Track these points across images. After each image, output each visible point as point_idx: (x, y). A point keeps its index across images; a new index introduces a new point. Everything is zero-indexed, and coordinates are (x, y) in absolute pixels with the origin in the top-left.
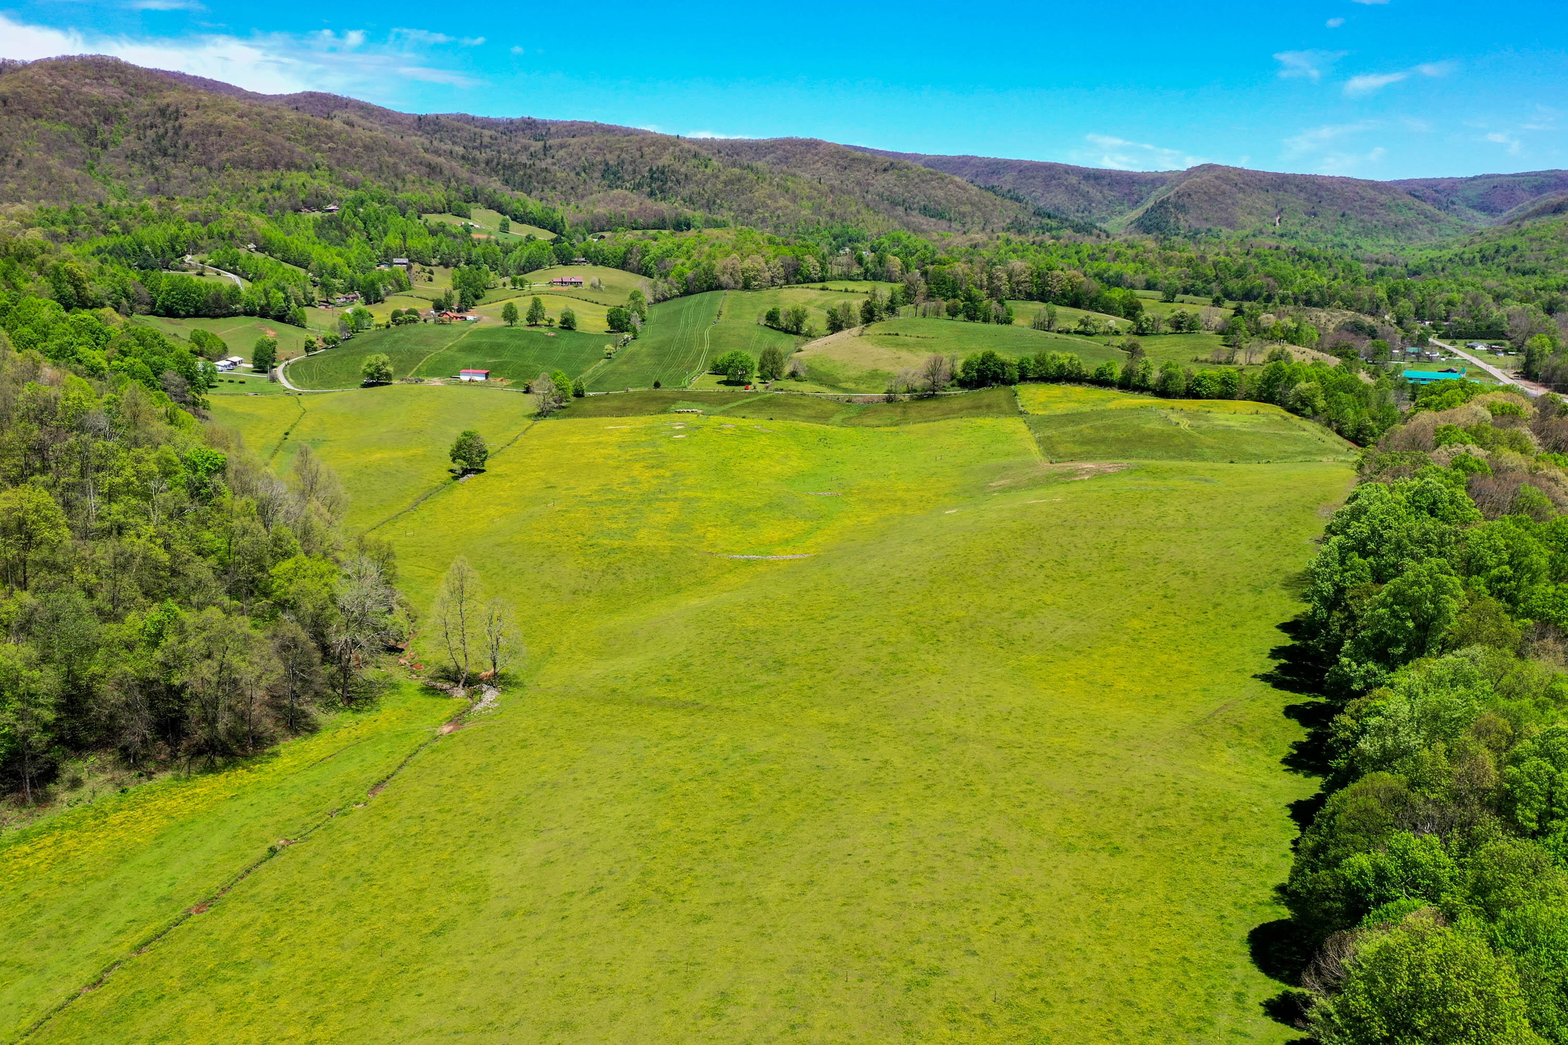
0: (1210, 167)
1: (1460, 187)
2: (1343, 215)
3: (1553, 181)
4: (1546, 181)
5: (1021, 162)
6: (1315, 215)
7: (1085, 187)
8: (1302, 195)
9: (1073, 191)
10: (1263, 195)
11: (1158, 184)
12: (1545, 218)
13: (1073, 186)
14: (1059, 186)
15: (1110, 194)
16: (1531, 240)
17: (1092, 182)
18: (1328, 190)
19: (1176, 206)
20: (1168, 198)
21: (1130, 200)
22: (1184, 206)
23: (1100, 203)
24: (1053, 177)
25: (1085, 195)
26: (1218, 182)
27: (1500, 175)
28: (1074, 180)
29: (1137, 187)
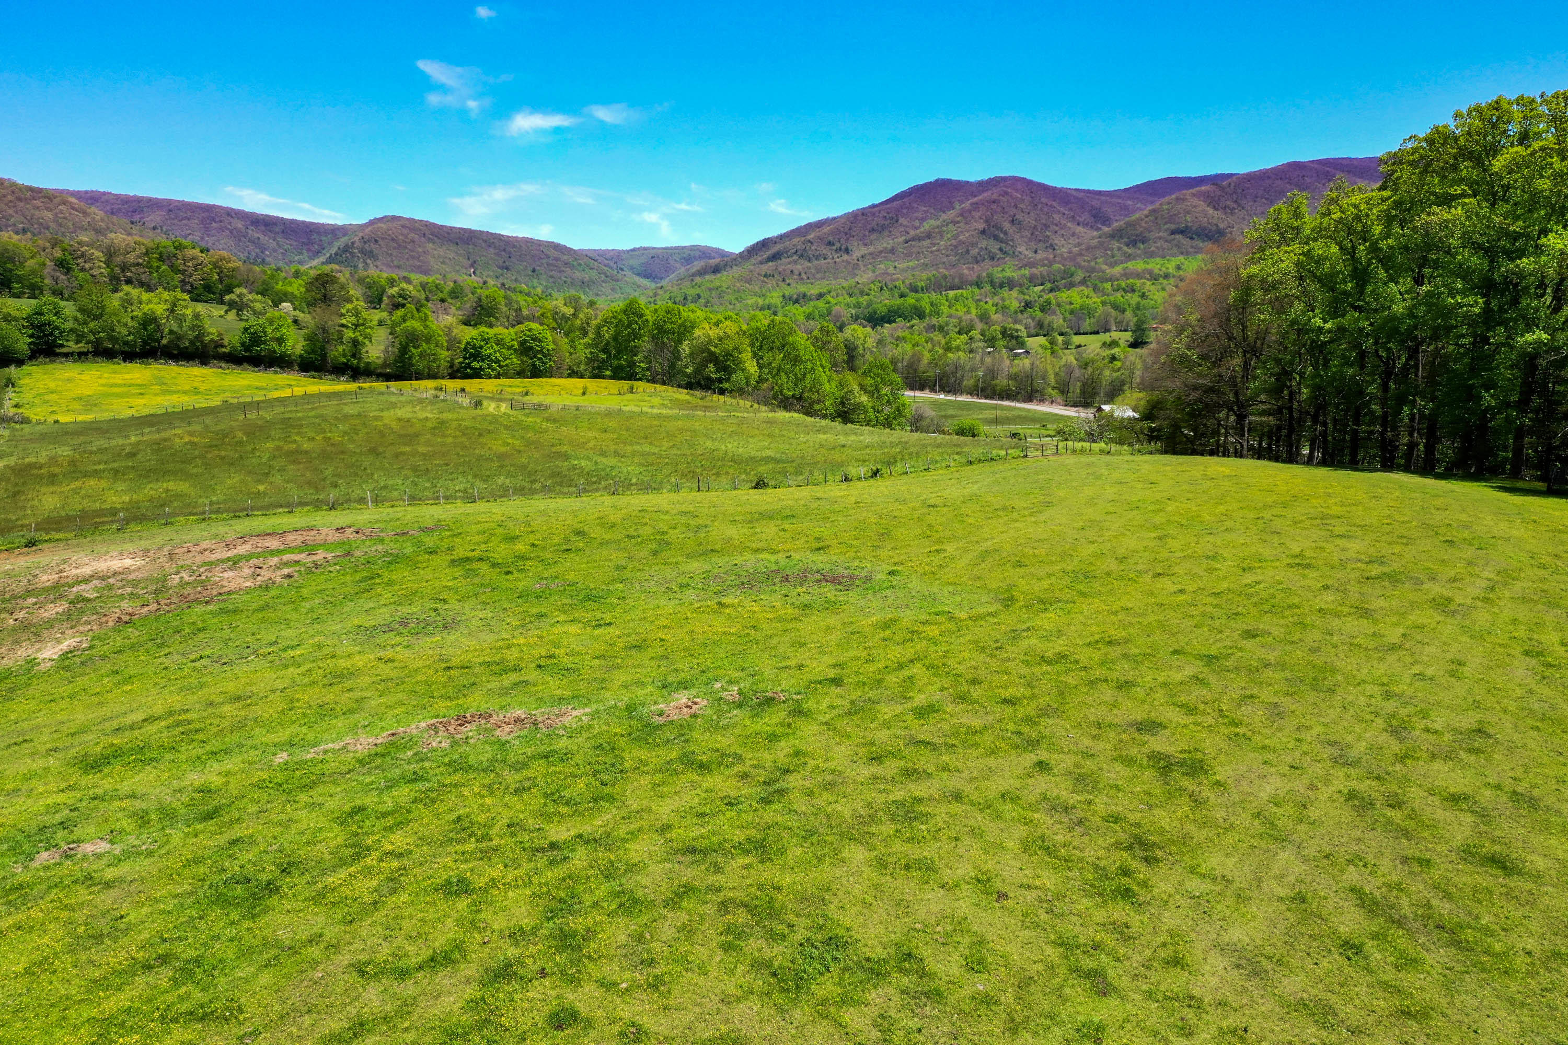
0: (394, 218)
1: (624, 256)
2: (534, 271)
3: (697, 254)
4: (692, 253)
5: (170, 202)
6: (507, 269)
7: (254, 233)
8: (492, 250)
9: (237, 236)
10: (453, 247)
11: (340, 234)
12: (707, 277)
13: (239, 231)
14: (222, 229)
15: (287, 244)
16: (710, 289)
17: (263, 228)
18: (514, 246)
19: (362, 251)
20: (353, 243)
21: (309, 250)
22: (371, 252)
23: (275, 251)
24: (214, 220)
25: (255, 242)
26: (405, 231)
27: (654, 248)
28: (240, 225)
29: (315, 236)
